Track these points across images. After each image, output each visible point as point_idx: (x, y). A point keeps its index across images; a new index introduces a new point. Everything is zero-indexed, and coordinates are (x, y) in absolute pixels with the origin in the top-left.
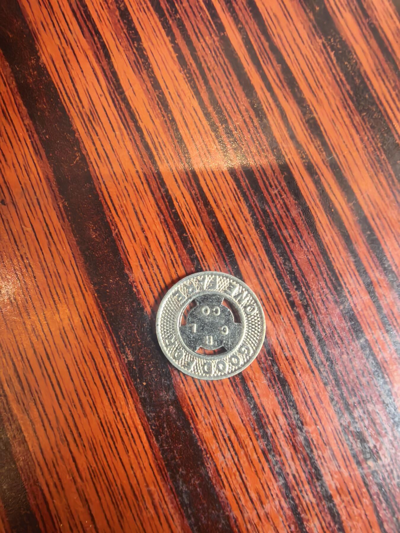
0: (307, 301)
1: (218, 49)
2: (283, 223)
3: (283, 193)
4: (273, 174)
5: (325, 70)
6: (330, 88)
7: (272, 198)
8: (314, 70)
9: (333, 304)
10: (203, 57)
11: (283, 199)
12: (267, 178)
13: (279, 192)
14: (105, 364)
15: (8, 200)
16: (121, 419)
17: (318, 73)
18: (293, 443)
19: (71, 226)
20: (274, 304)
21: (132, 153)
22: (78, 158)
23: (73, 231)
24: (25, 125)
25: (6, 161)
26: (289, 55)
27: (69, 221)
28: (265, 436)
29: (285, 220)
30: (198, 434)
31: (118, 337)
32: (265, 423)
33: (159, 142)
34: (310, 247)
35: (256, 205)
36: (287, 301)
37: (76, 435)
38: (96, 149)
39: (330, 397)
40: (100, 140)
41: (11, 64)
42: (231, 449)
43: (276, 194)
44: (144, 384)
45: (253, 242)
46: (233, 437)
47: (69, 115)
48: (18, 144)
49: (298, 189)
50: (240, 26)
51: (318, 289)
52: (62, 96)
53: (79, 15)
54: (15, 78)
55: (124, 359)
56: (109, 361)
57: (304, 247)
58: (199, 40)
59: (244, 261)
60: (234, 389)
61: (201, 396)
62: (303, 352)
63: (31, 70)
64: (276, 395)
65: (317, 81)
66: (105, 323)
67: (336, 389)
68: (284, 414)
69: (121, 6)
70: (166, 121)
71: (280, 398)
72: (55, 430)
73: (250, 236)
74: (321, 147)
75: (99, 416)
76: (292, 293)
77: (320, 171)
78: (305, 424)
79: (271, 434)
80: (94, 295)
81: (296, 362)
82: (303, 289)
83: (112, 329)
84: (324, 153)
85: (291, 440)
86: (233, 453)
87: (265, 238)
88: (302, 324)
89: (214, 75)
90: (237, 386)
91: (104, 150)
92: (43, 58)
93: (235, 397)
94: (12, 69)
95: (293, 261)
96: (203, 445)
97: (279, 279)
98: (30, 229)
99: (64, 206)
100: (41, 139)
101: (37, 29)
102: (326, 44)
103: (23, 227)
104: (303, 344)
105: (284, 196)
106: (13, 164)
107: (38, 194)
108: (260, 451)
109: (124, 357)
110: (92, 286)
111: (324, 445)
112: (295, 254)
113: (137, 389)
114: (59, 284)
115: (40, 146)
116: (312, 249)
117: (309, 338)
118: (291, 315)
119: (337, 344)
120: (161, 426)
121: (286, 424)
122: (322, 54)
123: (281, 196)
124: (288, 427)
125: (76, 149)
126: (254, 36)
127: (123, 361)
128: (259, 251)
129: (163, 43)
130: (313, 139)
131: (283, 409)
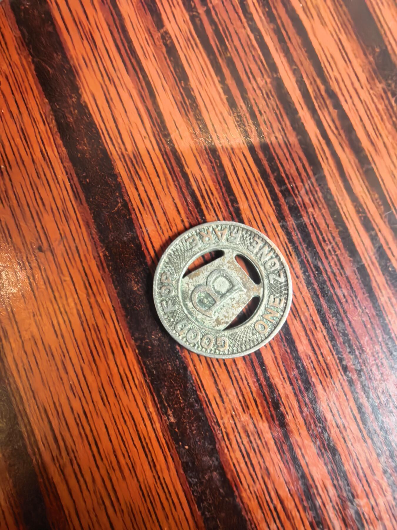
0: (361, 366)
1: (270, 92)
2: (337, 281)
3: (337, 249)
4: (327, 228)
5: (385, 118)
6: (390, 138)
7: (325, 254)
8: (373, 118)
9: (388, 369)
10: (254, 99)
11: (337, 255)
12: (321, 232)
13: (332, 247)
14: (145, 425)
15: (45, 246)
16: (161, 484)
17: (377, 120)
18: (343, 516)
19: (112, 276)
20: (325, 367)
21: (177, 201)
22: (120, 205)
23: (114, 282)
24: (64, 167)
25: (44, 205)
26: (346, 101)
27: (110, 272)
28: (314, 507)
29: (338, 278)
30: (243, 503)
31: (159, 396)
32: (314, 494)
33: (206, 190)
34: (365, 308)
35: (308, 261)
36: (339, 365)
37: (114, 499)
38: (139, 195)
39: (384, 470)
40: (143, 186)
41: (50, 101)
42: (277, 521)
43: (329, 250)
44: (187, 447)
45: (305, 301)
46: (279, 507)
47: (111, 158)
48: (56, 187)
49: (353, 244)
50: (295, 67)
51: (372, 353)
52: (104, 137)
53: (123, 51)
54: (55, 116)
55: (166, 421)
56: (149, 422)
57: (359, 308)
58: (250, 81)
59: (295, 322)
60: (282, 458)
61: (246, 463)
62: (355, 419)
63: (72, 109)
64: (326, 464)
65: (376, 129)
66: (146, 381)
67: (390, 460)
68: (334, 486)
69: (168, 42)
70: (213, 167)
71: (330, 468)
72: (92, 492)
73: (301, 293)
74: (378, 201)
75: (138, 480)
76: (344, 356)
77: (377, 226)
78: (356, 497)
79: (320, 506)
80: (135, 351)
81: (348, 430)
82: (357, 353)
83: (154, 388)
84: (382, 207)
85: (341, 513)
86: (279, 525)
87: (317, 296)
88: (355, 389)
89: (266, 119)
90: (284, 453)
91: (148, 196)
92: (84, 95)
93: (282, 465)
94: (51, 107)
95: (347, 322)
96: (247, 514)
97: (331, 341)
98: (68, 279)
99: (105, 255)
100: (81, 182)
101: (79, 65)
102: (387, 90)
103: (61, 275)
104: (356, 412)
105: (338, 252)
106: (52, 209)
107: (77, 241)
108: (307, 524)
109: (166, 418)
110: (133, 342)
111: (375, 519)
112: (349, 316)
113: (179, 453)
114: (98, 338)
115: (80, 190)
116: (367, 311)
117: (362, 404)
118: (344, 379)
119: (392, 412)
120: (203, 492)
121: (336, 496)
122: (382, 101)
123: (335, 252)
124: (338, 499)
125: (117, 194)
126: (308, 78)
127: (164, 422)
128: (311, 310)
129: (212, 83)
130: (371, 192)
131: (332, 480)
